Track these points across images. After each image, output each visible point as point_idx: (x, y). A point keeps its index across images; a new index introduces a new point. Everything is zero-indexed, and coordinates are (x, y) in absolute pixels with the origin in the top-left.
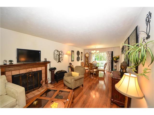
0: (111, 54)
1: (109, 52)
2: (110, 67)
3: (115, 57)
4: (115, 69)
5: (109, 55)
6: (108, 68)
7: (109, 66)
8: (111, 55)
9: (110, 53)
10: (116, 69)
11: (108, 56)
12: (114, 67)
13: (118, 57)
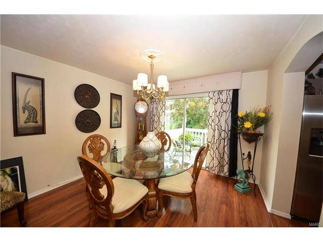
0: (230, 101)
1: (220, 92)
2: (222, 158)
3: (247, 115)
4: (246, 168)
5: (219, 105)
6: (216, 162)
7: (221, 151)
8: (228, 107)
9: (223, 97)
10: (252, 171)
11: (219, 110)
12: (243, 159)
13: (262, 115)
